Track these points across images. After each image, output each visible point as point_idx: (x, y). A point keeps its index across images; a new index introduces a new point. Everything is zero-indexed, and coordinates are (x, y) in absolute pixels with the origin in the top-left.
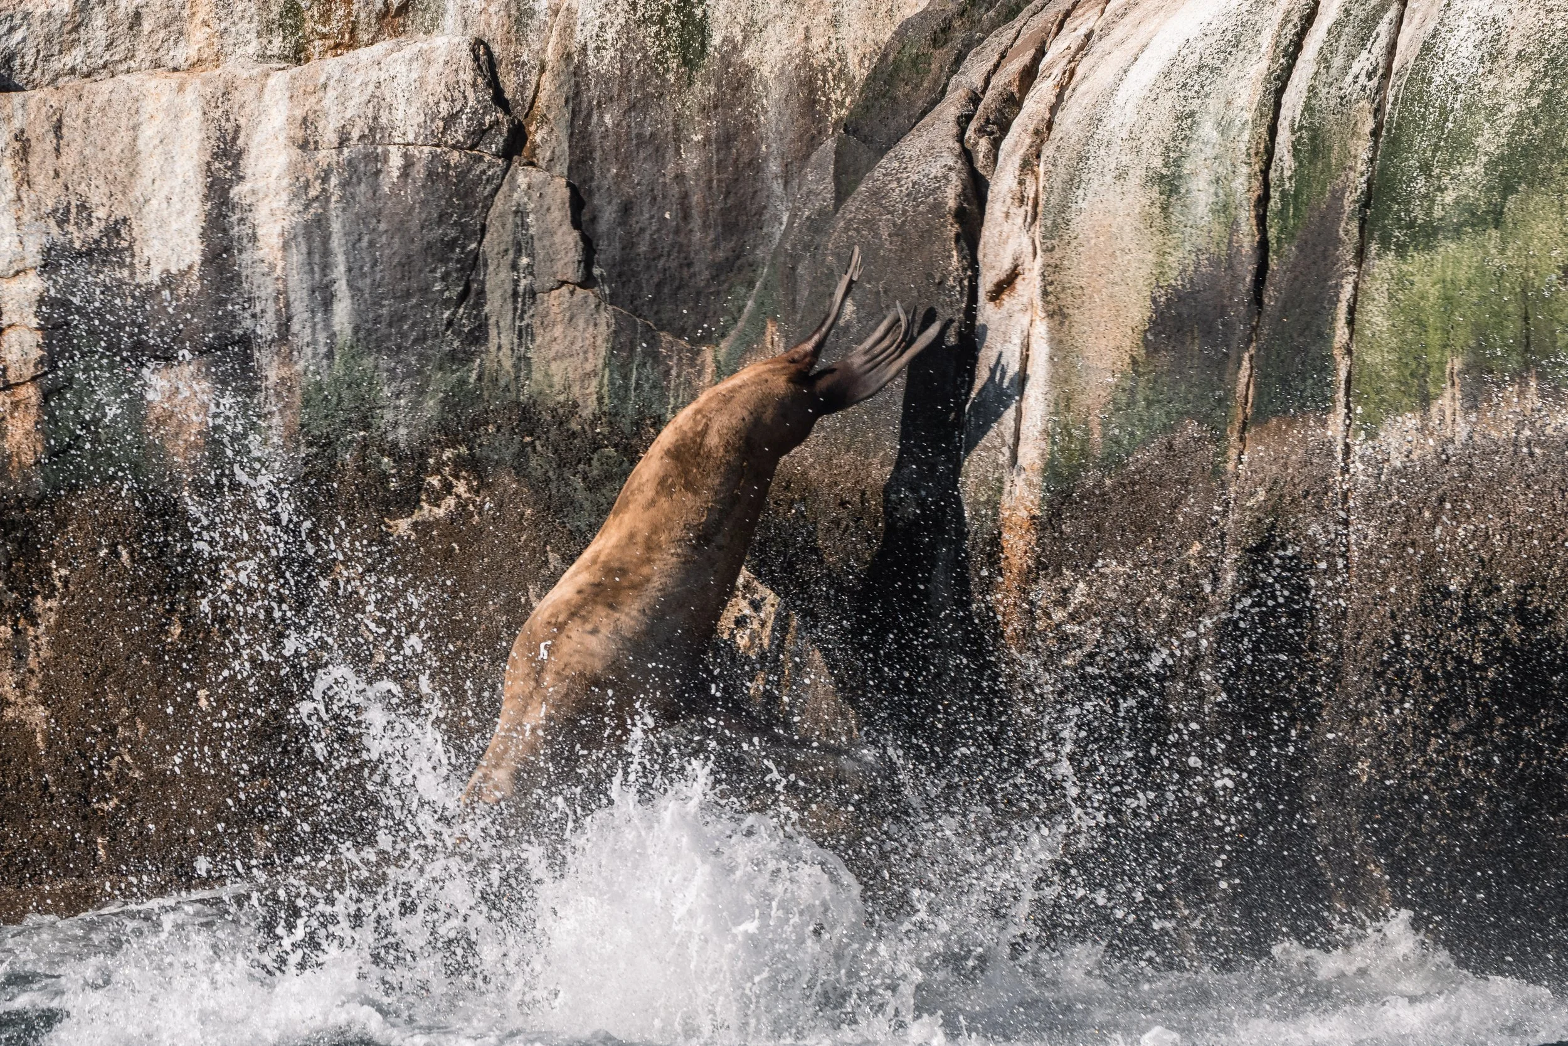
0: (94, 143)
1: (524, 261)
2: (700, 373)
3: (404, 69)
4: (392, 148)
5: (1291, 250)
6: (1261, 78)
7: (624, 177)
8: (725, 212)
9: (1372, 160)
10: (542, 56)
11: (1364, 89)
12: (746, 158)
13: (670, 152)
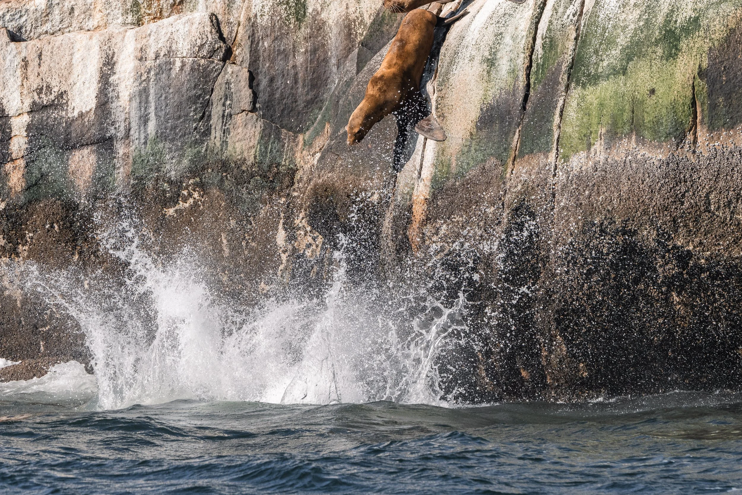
0: (55, 61)
1: (228, 102)
2: (297, 145)
3: (182, 27)
4: (177, 59)
5: (539, 87)
6: (530, 18)
7: (272, 67)
8: (311, 80)
9: (574, 50)
10: (238, 19)
11: (571, 20)
12: (322, 58)
13: (291, 56)
